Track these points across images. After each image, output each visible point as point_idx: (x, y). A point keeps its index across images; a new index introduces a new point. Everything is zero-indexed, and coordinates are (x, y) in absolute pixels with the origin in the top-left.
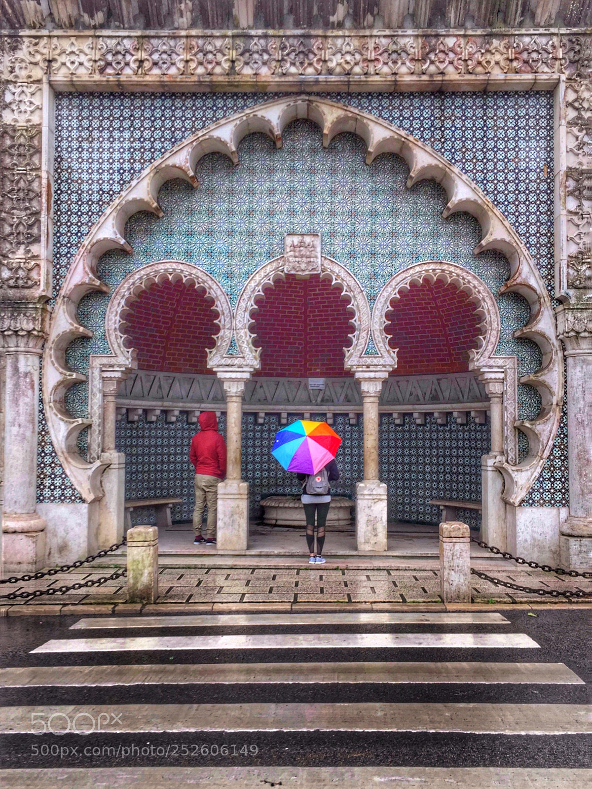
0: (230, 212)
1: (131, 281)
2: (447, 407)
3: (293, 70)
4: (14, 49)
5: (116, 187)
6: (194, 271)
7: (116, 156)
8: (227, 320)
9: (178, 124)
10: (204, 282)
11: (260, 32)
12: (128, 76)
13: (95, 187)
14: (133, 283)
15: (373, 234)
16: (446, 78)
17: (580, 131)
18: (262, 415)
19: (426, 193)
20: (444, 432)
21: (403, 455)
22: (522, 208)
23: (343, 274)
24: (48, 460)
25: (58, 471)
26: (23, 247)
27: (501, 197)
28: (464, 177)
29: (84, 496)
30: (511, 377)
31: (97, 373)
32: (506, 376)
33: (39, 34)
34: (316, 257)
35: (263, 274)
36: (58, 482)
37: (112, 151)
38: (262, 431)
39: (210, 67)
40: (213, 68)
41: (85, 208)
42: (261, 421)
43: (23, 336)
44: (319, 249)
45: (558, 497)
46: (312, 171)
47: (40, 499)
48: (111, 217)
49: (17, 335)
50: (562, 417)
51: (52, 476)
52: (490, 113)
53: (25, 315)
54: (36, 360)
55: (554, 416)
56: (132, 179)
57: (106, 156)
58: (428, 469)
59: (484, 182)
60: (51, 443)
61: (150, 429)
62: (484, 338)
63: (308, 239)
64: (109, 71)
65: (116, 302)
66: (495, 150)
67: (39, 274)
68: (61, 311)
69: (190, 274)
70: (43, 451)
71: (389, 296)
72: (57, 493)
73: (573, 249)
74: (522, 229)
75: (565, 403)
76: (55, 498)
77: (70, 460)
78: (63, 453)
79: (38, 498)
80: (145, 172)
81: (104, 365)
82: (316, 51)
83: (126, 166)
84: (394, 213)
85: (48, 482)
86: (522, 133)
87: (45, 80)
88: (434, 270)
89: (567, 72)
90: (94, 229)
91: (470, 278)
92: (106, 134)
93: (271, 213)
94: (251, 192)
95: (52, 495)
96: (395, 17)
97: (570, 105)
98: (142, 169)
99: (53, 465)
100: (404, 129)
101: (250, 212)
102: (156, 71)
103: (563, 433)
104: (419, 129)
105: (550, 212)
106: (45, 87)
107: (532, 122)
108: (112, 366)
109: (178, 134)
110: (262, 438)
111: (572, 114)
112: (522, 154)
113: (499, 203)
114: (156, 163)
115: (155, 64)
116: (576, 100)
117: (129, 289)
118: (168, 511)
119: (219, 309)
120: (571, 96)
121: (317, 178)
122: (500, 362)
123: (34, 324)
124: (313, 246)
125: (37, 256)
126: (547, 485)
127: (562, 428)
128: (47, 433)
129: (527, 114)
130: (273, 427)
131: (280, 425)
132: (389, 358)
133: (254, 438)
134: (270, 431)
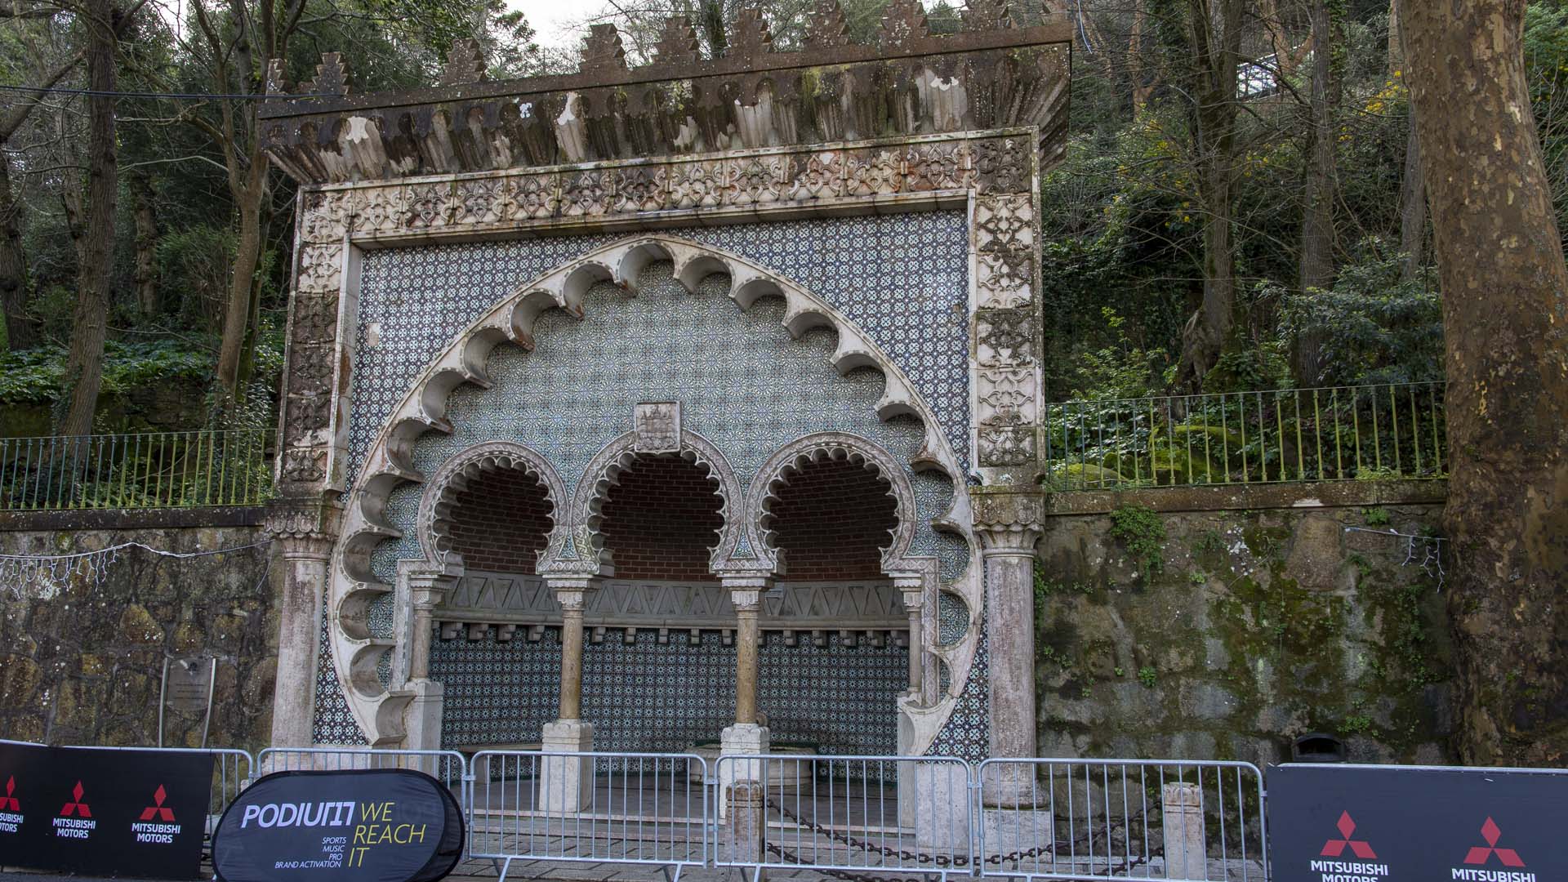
0: (572, 379)
1: (450, 467)
3: (631, 206)
4: (316, 205)
5: (425, 357)
6: (524, 454)
7: (427, 320)
8: (562, 513)
9: (499, 278)
10: (536, 466)
11: (591, 165)
12: (439, 227)
13: (401, 358)
14: (453, 471)
15: (749, 399)
16: (820, 202)
17: (996, 259)
19: (819, 343)
22: (928, 361)
23: (708, 452)
24: (329, 690)
25: (340, 704)
26: (310, 432)
27: (900, 348)
28: (851, 324)
29: (367, 736)
30: (931, 584)
31: (404, 580)
32: (923, 582)
33: (343, 187)
34: (674, 431)
35: (608, 455)
36: (339, 717)
37: (422, 314)
39: (532, 209)
40: (535, 211)
41: (388, 383)
43: (301, 539)
44: (677, 421)
45: (975, 750)
46: (674, 323)
47: (317, 738)
48: (417, 392)
49: (295, 539)
50: (980, 641)
51: (334, 710)
52: (886, 241)
53: (303, 514)
54: (320, 567)
55: (970, 639)
56: (443, 346)
57: (415, 320)
59: (878, 329)
60: (334, 669)
62: (895, 532)
63: (663, 408)
64: (418, 223)
65: (431, 494)
66: (893, 286)
67: (325, 465)
68: (354, 507)
69: (520, 457)
70: (324, 679)
71: (768, 478)
72: (338, 731)
73: (987, 413)
74: (929, 389)
75: (985, 621)
76: (335, 738)
77: (354, 690)
78: (346, 681)
79: (315, 737)
80: (458, 337)
81: (414, 572)
82: (658, 182)
83: (438, 331)
84: (778, 371)
85: (327, 717)
86: (928, 265)
87: (346, 239)
88: (827, 444)
89: (979, 187)
90: (396, 409)
91: (875, 452)
92: (416, 295)
93: (621, 378)
94: (598, 353)
95: (332, 734)
96: (755, 134)
97: (983, 226)
98: (456, 333)
99: (335, 696)
100: (774, 267)
101: (596, 378)
102: (471, 219)
103: (981, 662)
104: (793, 266)
105: (964, 367)
106: (346, 246)
107: (941, 250)
108: (422, 573)
109: (499, 290)
110: (698, 664)
111: (985, 238)
112: (928, 292)
113: (897, 355)
114: (471, 326)
115: (469, 211)
116: (989, 221)
117: (447, 477)
119: (553, 500)
120: (984, 215)
121: (680, 331)
122: (916, 565)
123: (312, 524)
124: (670, 417)
125: (326, 443)
126: (959, 734)
127: (981, 655)
128: (330, 656)
129: (934, 240)
130: (714, 649)
131: (725, 646)
132: (769, 561)
133: (687, 664)
134: (709, 655)
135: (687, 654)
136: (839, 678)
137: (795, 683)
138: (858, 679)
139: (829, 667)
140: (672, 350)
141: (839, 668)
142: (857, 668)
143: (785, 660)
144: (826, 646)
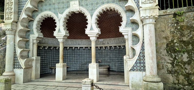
8: (58, 24)
10: (53, 15)
14: (39, 18)
18: (89, 47)
24: (16, 59)
25: (18, 61)
29: (23, 67)
30: (130, 33)
31: (31, 38)
34: (78, 6)
35: (66, 12)
45: (142, 68)
48: (29, 2)
49: (7, 30)
55: (140, 44)
60: (17, 55)
62: (122, 23)
63: (75, 2)
65: (35, 22)
67: (12, 16)
68: (20, 25)
69: (50, 14)
71: (96, 14)
75: (144, 40)
76: (17, 68)
78: (19, 57)
79: (14, 68)
85: (16, 64)
88: (108, 6)
90: (26, 5)
91: (117, 7)
108: (34, 37)
119: (56, 22)
122: (127, 29)
125: (12, 12)
126: (138, 65)
127: (143, 47)
132: (96, 30)
136: (112, 54)
137: (105, 55)
138: (115, 54)
139: (111, 52)
141: (112, 52)
142: (115, 52)
143: (104, 51)
144: (110, 49)
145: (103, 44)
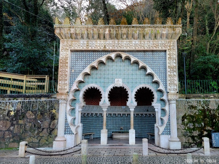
0: (105, 74)
2: (150, 113)
3: (116, 47)
4: (63, 43)
7: (82, 63)
8: (103, 96)
9: (94, 57)
10: (99, 88)
12: (85, 48)
13: (78, 70)
14: (85, 89)
16: (145, 49)
18: (112, 114)
20: (149, 118)
21: (141, 123)
26: (64, 82)
28: (149, 68)
29: (74, 133)
31: (77, 107)
34: (121, 83)
35: (111, 86)
36: (69, 130)
38: (112, 118)
39: (100, 47)
41: (76, 74)
42: (112, 115)
43: (63, 100)
48: (81, 76)
52: (154, 55)
53: (63, 96)
56: (85, 68)
57: (80, 63)
58: (146, 126)
59: (153, 69)
60: (68, 122)
61: (89, 118)
65: (82, 92)
67: (67, 87)
68: (71, 94)
69: (96, 87)
71: (135, 91)
78: (70, 124)
79: (65, 134)
82: (121, 44)
83: (84, 65)
85: (67, 130)
88: (144, 86)
90: (78, 78)
93: (112, 74)
94: (109, 70)
95: (68, 133)
96: (135, 38)
98: (87, 66)
99: (68, 126)
101: (108, 74)
102: (90, 48)
105: (166, 75)
106: (69, 50)
108: (80, 105)
109: (94, 59)
110: (112, 119)
114: (90, 65)
115: (90, 46)
118: (92, 135)
119: (102, 94)
121: (121, 67)
122: (157, 105)
123: (65, 97)
124: (120, 81)
125: (66, 84)
128: (67, 120)
130: (115, 117)
131: (116, 116)
132: (135, 104)
133: (111, 119)
134: (114, 118)
135: (111, 118)
137: (127, 122)
138: (137, 121)
140: (120, 70)
142: (137, 120)
143: (126, 118)
145: (125, 111)
